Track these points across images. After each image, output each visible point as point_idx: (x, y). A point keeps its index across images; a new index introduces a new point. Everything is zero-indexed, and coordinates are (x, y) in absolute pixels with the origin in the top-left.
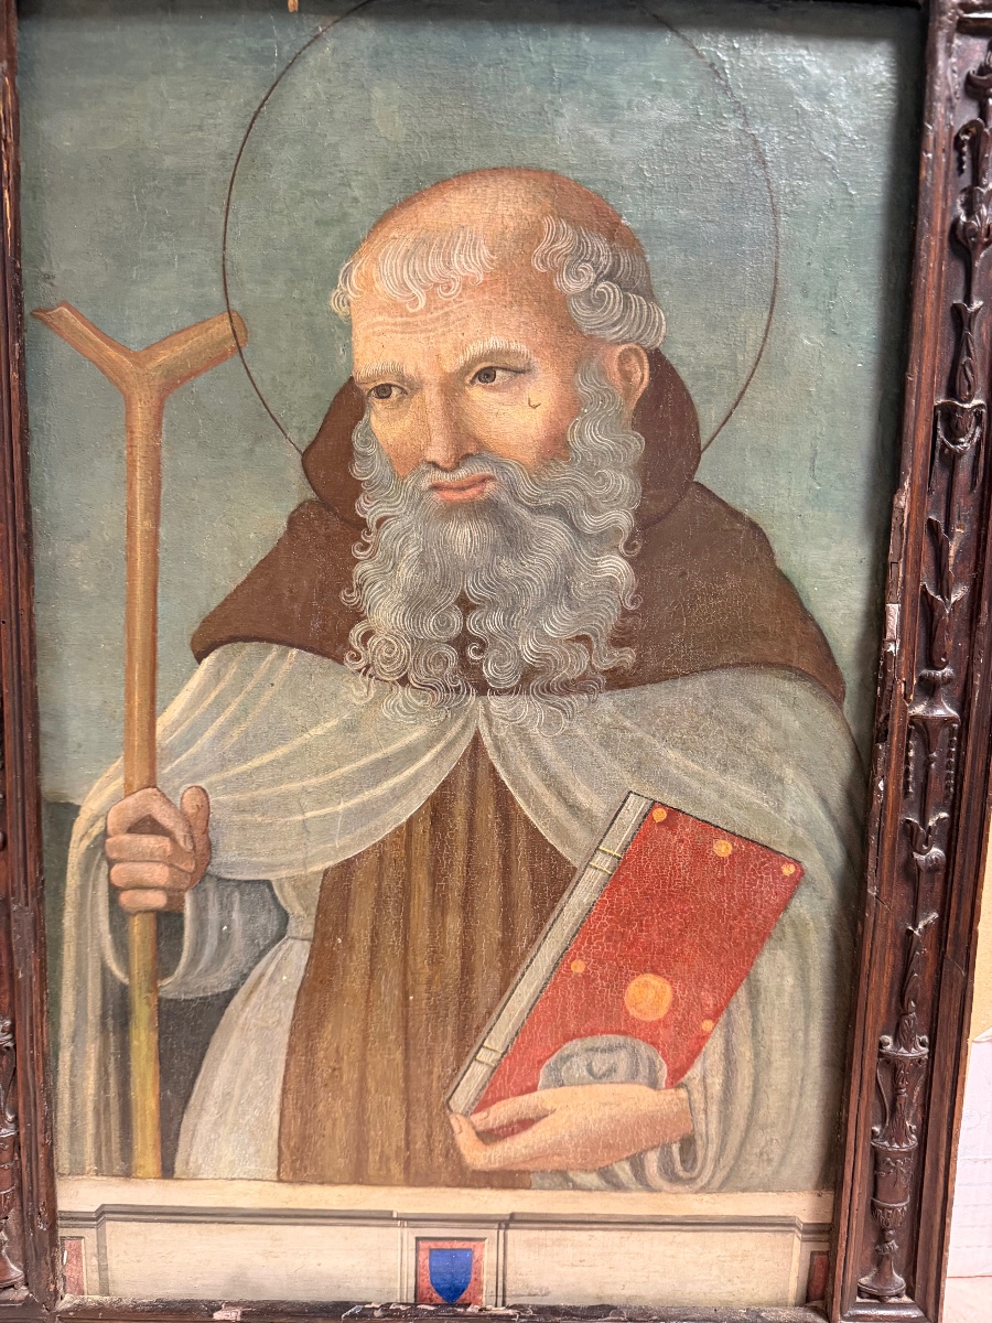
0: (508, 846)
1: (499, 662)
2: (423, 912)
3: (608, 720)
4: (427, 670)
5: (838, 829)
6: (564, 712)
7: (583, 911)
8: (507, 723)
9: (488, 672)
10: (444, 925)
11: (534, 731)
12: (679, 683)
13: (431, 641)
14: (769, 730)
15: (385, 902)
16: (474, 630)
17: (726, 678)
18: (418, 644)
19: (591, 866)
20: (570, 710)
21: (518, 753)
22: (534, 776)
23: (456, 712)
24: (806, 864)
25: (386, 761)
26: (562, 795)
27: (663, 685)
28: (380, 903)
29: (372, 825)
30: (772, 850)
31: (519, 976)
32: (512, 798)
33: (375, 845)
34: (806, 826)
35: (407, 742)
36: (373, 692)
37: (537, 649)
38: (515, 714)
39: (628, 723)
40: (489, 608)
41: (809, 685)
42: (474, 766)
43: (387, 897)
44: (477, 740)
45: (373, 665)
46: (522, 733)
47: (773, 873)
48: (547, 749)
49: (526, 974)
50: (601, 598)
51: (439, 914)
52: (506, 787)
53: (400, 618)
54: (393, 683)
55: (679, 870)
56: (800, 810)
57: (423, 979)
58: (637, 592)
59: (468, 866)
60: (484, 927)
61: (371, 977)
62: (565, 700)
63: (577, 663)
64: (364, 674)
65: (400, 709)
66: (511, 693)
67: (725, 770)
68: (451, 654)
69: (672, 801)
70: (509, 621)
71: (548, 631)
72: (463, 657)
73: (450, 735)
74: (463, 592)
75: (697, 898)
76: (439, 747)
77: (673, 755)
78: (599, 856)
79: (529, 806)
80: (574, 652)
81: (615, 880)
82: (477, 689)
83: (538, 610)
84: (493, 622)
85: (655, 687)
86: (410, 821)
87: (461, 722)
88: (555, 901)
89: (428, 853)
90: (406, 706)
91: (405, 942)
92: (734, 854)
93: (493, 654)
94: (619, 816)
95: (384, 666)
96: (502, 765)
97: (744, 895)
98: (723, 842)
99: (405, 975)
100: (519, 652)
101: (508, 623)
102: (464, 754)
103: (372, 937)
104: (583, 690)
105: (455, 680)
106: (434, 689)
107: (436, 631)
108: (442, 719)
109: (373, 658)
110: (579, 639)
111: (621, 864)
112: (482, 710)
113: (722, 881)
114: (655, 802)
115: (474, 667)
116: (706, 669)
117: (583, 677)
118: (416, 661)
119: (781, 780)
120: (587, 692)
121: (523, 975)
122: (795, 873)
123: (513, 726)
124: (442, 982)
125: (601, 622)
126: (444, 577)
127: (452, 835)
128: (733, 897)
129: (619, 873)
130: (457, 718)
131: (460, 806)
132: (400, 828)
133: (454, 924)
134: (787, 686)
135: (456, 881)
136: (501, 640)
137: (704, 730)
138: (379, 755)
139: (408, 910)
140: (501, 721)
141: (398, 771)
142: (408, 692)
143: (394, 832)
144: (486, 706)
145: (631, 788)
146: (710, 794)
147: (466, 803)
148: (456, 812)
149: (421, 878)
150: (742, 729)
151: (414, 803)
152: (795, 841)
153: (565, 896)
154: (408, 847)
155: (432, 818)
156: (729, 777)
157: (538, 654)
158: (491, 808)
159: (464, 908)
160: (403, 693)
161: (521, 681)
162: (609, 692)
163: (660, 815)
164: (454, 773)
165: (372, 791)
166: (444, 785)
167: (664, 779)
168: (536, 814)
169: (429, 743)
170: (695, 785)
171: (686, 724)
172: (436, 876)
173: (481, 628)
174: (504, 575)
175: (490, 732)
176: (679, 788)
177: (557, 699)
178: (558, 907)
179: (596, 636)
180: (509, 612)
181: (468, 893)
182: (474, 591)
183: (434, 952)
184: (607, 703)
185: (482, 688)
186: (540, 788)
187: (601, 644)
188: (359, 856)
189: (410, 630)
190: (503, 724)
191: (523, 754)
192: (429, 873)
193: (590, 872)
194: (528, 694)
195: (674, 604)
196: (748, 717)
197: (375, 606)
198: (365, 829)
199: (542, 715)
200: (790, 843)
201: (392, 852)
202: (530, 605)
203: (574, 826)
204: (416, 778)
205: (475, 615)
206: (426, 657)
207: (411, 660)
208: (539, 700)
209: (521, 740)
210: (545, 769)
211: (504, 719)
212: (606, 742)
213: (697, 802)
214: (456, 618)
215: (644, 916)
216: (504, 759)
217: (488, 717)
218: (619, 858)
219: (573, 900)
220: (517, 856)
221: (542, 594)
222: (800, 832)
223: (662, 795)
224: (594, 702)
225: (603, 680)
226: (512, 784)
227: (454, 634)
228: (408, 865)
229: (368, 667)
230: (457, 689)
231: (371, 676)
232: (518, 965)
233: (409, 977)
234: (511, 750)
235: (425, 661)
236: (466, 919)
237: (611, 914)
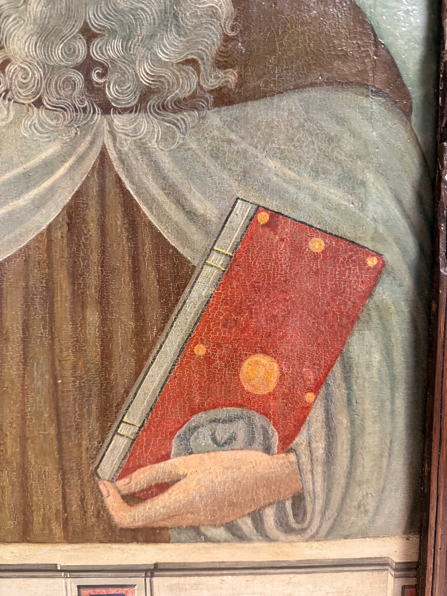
0: (136, 248)
1: (120, 83)
2: (65, 307)
3: (216, 133)
4: (57, 91)
5: (412, 226)
6: (178, 127)
7: (202, 303)
8: (129, 138)
9: (110, 93)
10: (84, 318)
11: (153, 144)
12: (276, 99)
13: (60, 67)
14: (352, 140)
15: (33, 299)
16: (96, 56)
17: (315, 94)
18: (50, 70)
19: (208, 265)
20: (184, 126)
21: (140, 166)
22: (156, 186)
23: (85, 129)
24: (387, 257)
25: (26, 175)
26: (180, 202)
27: (262, 101)
28: (28, 302)
29: (17, 231)
30: (358, 245)
31: (151, 359)
32: (137, 205)
33: (20, 250)
34: (385, 223)
35: (44, 157)
36: (12, 114)
37: (152, 72)
38: (135, 130)
39: (233, 137)
40: (109, 36)
41: (383, 100)
42: (102, 177)
43: (34, 294)
44: (103, 155)
45: (11, 90)
46: (142, 147)
47: (359, 265)
48: (166, 162)
49: (157, 357)
50: (205, 26)
51: (79, 309)
52: (131, 196)
53: (32, 48)
54: (29, 105)
55: (281, 264)
56: (380, 209)
57: (68, 365)
58: (236, 20)
59: (102, 267)
60: (119, 319)
61: (25, 363)
62: (179, 116)
63: (187, 85)
64: (4, 98)
65: (36, 129)
66: (131, 112)
67: (316, 176)
68: (78, 78)
69: (274, 205)
70: (126, 48)
71: (161, 55)
72: (88, 80)
73: (81, 149)
74: (85, 23)
75: (296, 288)
76: (71, 161)
77: (272, 164)
78: (214, 256)
79: (152, 213)
80: (184, 74)
81: (227, 276)
82: (102, 108)
83: (152, 36)
84: (113, 49)
85: (256, 103)
86: (50, 227)
87: (89, 138)
88: (179, 294)
89: (66, 255)
90: (41, 125)
91: (52, 333)
92: (326, 249)
93: (113, 77)
94: (229, 220)
95: (20, 90)
96: (127, 177)
97: (335, 284)
98: (317, 239)
99: (53, 360)
100: (136, 74)
101: (126, 49)
102: (93, 167)
103: (23, 329)
104: (194, 108)
105: (82, 102)
106: (65, 110)
107: (64, 58)
108: (73, 135)
109: (11, 84)
110: (188, 62)
111: (233, 261)
112: (107, 128)
113: (316, 273)
114: (259, 206)
115: (99, 89)
116: (297, 87)
117: (193, 96)
118: (48, 85)
119: (363, 184)
120: (197, 109)
121: (154, 359)
122: (378, 264)
123: (135, 141)
124: (85, 367)
125: (205, 47)
126: (68, 9)
127: (86, 239)
128: (326, 286)
129: (231, 270)
130: (85, 135)
131: (92, 213)
132: (41, 234)
133: (93, 317)
134: (365, 102)
135: (93, 279)
136: (121, 65)
137: (298, 141)
138: (20, 170)
139: (52, 305)
140: (124, 136)
141: (37, 183)
142: (43, 114)
143: (37, 238)
144: (110, 124)
145: (239, 195)
146: (304, 198)
147: (97, 210)
148: (89, 219)
149: (62, 279)
150: (330, 140)
151: (52, 212)
152: (377, 237)
153: (187, 290)
154: (49, 250)
155: (68, 224)
156: (320, 182)
157: (152, 76)
158: (119, 215)
159: (101, 303)
160: (38, 114)
161: (140, 101)
162: (216, 109)
163: (263, 218)
164: (85, 183)
165: (16, 202)
166: (78, 195)
167: (266, 187)
168: (159, 220)
169: (61, 158)
170: (292, 190)
171: (282, 136)
172: (76, 276)
173: (103, 54)
174: (121, 7)
175: (115, 146)
176: (278, 193)
177: (171, 116)
178: (181, 300)
179: (202, 59)
180: (127, 39)
181: (104, 288)
182: (95, 21)
183: (77, 341)
184: (215, 118)
185: (106, 108)
186: (161, 196)
187: (206, 67)
188: (8, 260)
189: (41, 57)
190: (126, 140)
191: (145, 166)
192: (69, 273)
193: (207, 270)
194: (146, 112)
195: (269, 30)
196: (333, 129)
197: (10, 36)
198: (12, 235)
199: (159, 130)
200: (373, 239)
201: (36, 256)
202: (144, 33)
203: (192, 230)
204: (52, 189)
205: (97, 43)
206: (56, 82)
207: (44, 85)
208: (156, 118)
209: (142, 154)
210: (164, 179)
211: (128, 135)
212: (215, 154)
213: (295, 205)
214: (80, 46)
215: (253, 305)
216: (128, 170)
217: (112, 133)
218: (231, 257)
219: (194, 294)
220: (144, 257)
221: (154, 23)
222: (381, 229)
223: (265, 200)
224: (203, 118)
225: (211, 98)
226: (137, 193)
227: (80, 60)
228: (50, 266)
229: (7, 91)
230: (85, 109)
231: (10, 100)
232: (150, 351)
233: (57, 363)
234: (134, 162)
235: (56, 84)
236: (103, 312)
237: (226, 304)
